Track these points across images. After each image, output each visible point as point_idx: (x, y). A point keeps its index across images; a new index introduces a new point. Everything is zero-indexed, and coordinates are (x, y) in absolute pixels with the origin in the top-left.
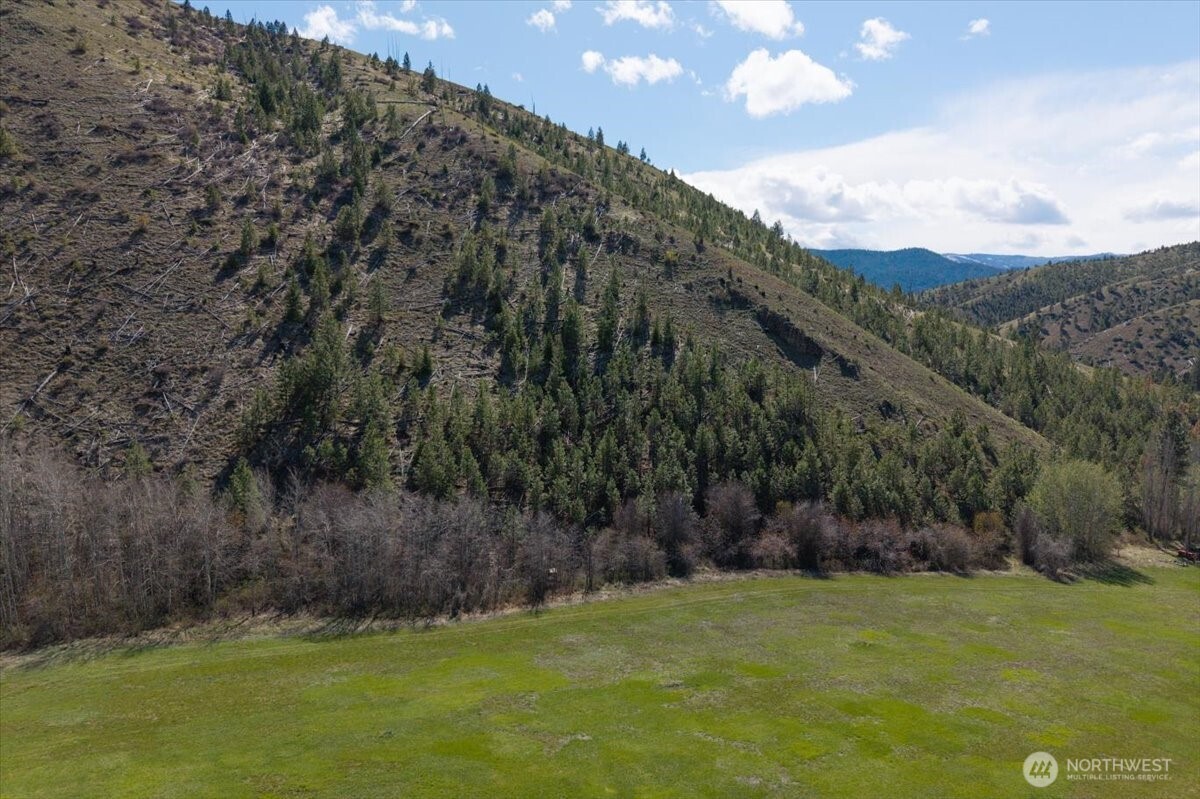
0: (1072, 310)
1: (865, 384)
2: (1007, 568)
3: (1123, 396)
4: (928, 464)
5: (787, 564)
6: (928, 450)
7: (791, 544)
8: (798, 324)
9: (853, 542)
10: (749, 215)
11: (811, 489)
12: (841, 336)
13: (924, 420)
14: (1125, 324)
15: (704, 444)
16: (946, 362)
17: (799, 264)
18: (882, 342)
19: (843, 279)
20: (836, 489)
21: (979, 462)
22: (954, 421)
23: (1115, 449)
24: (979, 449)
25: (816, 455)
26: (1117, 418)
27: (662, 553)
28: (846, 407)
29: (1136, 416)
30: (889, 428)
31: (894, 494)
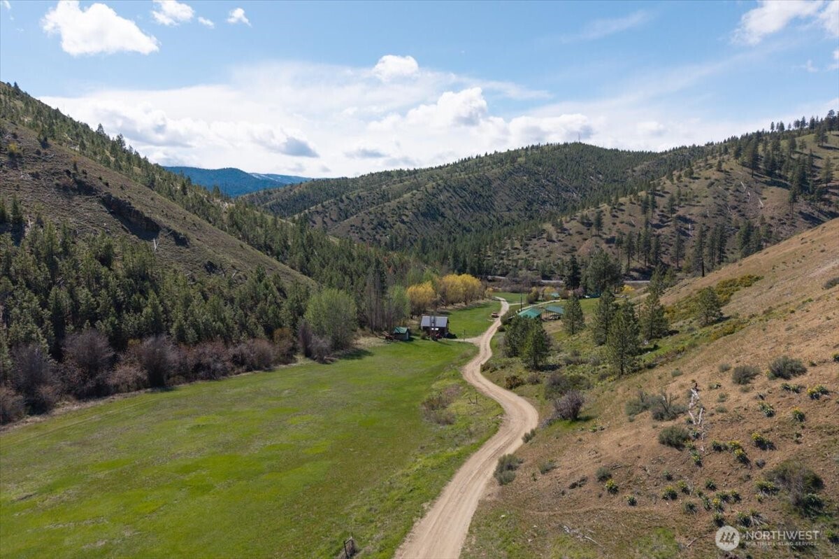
0: (328, 208)
1: (193, 251)
2: (296, 361)
3: (355, 254)
4: (242, 301)
5: (140, 385)
6: (240, 292)
7: (142, 370)
8: (138, 208)
9: (191, 360)
10: (94, 128)
11: (156, 327)
12: (174, 218)
13: (237, 273)
14: (355, 216)
15: (58, 302)
16: (252, 236)
17: (139, 167)
18: (205, 222)
19: (176, 180)
20: (175, 325)
21: (275, 297)
22: (257, 272)
23: (352, 284)
24: (275, 289)
25: (158, 302)
26: (353, 266)
27: (21, 397)
28: (180, 267)
29: (362, 265)
30: (213, 280)
31: (219, 324)
